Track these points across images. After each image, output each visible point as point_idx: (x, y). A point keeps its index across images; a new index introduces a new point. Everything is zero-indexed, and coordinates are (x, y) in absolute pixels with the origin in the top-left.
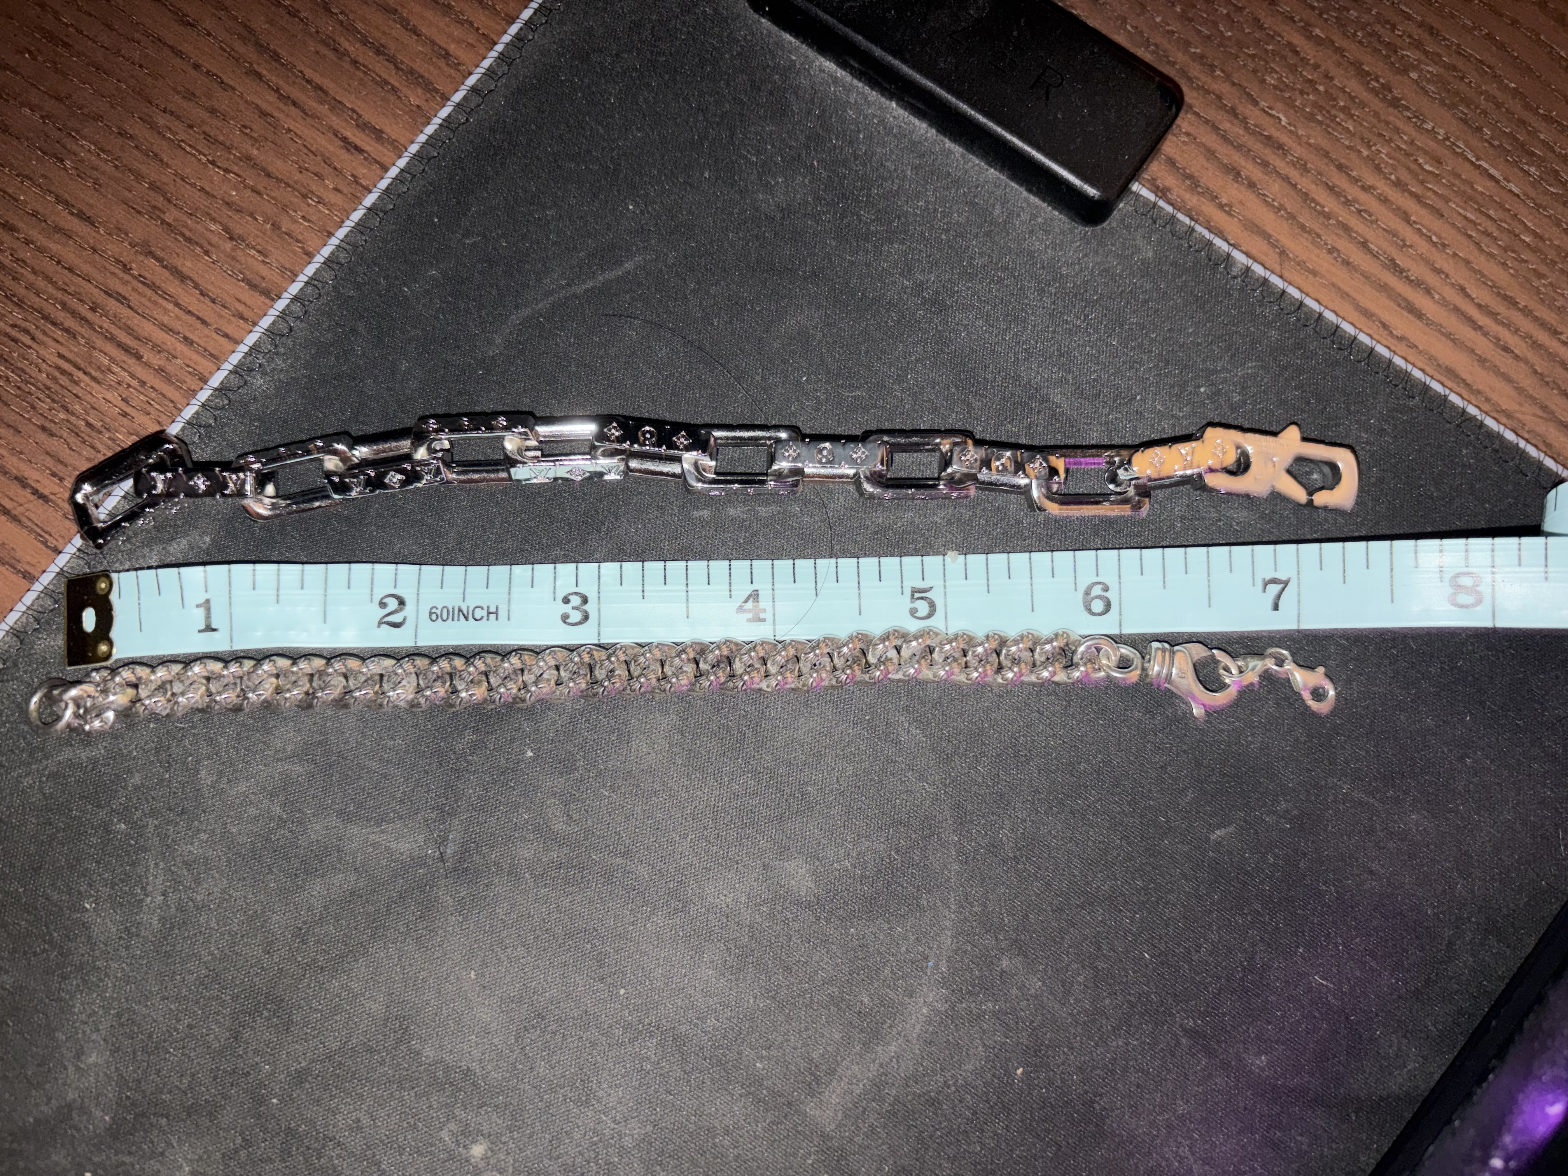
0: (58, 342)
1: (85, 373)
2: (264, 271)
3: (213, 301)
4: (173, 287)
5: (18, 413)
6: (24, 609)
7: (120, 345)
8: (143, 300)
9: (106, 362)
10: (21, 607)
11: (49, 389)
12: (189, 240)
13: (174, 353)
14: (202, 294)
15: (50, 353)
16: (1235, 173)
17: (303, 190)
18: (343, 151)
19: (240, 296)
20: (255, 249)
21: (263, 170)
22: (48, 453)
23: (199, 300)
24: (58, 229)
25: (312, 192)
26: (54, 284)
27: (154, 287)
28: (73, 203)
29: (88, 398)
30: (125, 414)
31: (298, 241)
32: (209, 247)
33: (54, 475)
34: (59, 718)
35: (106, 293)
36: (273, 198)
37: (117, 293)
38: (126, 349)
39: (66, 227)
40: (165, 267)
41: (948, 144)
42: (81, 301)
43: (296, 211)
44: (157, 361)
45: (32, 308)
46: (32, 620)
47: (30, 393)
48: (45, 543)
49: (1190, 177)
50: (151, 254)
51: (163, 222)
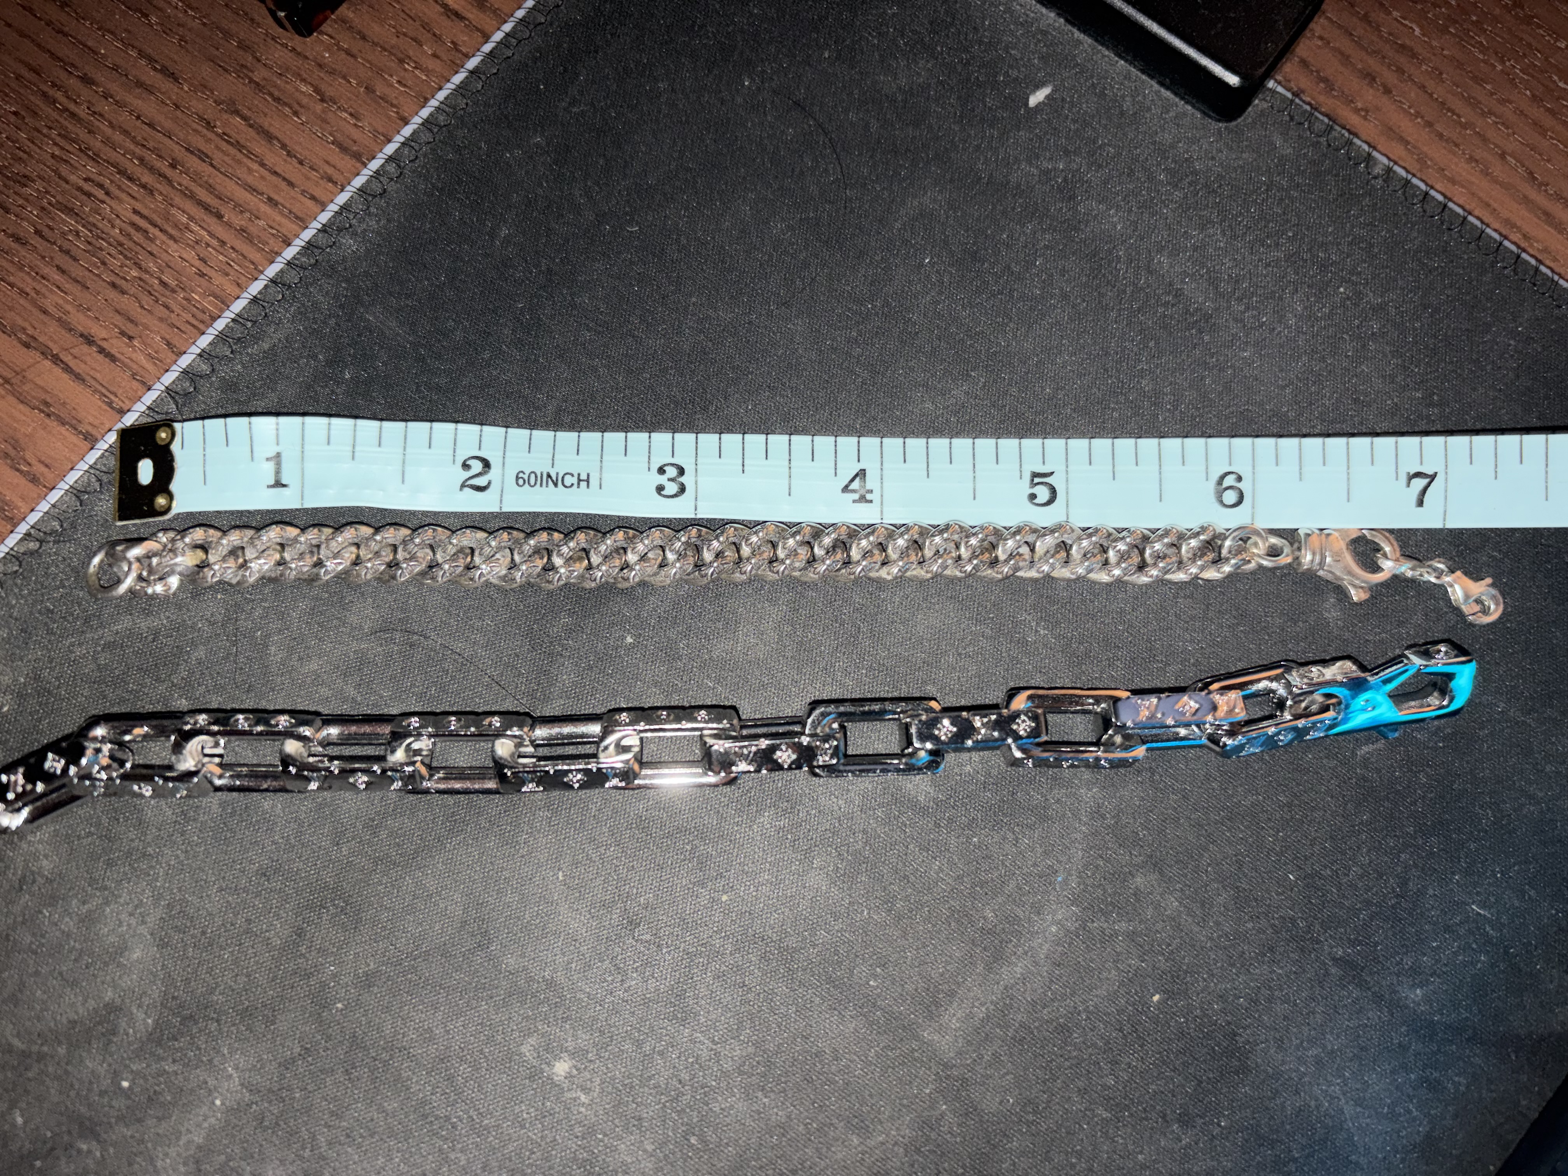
0: (133, 197)
1: (161, 230)
2: (355, 134)
3: (301, 163)
4: (259, 147)
5: (87, 269)
6: (86, 467)
7: (200, 203)
8: (226, 158)
9: (184, 219)
10: (83, 466)
11: (121, 245)
12: (277, 100)
13: (255, 212)
14: (289, 154)
15: (125, 209)
16: (1370, 77)
17: (401, 56)
18: (444, 18)
19: (330, 159)
20: (346, 111)
21: (359, 33)
22: (117, 311)
23: (285, 161)
24: (140, 84)
25: (410, 58)
26: (133, 140)
27: (239, 146)
28: (156, 58)
29: (164, 256)
30: (202, 275)
31: (392, 105)
32: (299, 108)
33: (123, 333)
34: (119, 582)
35: (187, 149)
36: (368, 62)
37: (199, 150)
38: (207, 208)
39: (148, 82)
40: (251, 126)
41: (1078, 34)
42: (160, 157)
43: (391, 76)
44: (238, 221)
45: (108, 162)
46: (93, 480)
47: (101, 249)
48: (110, 404)
49: (1325, 80)
50: (237, 112)
51: (251, 80)
